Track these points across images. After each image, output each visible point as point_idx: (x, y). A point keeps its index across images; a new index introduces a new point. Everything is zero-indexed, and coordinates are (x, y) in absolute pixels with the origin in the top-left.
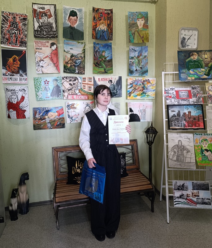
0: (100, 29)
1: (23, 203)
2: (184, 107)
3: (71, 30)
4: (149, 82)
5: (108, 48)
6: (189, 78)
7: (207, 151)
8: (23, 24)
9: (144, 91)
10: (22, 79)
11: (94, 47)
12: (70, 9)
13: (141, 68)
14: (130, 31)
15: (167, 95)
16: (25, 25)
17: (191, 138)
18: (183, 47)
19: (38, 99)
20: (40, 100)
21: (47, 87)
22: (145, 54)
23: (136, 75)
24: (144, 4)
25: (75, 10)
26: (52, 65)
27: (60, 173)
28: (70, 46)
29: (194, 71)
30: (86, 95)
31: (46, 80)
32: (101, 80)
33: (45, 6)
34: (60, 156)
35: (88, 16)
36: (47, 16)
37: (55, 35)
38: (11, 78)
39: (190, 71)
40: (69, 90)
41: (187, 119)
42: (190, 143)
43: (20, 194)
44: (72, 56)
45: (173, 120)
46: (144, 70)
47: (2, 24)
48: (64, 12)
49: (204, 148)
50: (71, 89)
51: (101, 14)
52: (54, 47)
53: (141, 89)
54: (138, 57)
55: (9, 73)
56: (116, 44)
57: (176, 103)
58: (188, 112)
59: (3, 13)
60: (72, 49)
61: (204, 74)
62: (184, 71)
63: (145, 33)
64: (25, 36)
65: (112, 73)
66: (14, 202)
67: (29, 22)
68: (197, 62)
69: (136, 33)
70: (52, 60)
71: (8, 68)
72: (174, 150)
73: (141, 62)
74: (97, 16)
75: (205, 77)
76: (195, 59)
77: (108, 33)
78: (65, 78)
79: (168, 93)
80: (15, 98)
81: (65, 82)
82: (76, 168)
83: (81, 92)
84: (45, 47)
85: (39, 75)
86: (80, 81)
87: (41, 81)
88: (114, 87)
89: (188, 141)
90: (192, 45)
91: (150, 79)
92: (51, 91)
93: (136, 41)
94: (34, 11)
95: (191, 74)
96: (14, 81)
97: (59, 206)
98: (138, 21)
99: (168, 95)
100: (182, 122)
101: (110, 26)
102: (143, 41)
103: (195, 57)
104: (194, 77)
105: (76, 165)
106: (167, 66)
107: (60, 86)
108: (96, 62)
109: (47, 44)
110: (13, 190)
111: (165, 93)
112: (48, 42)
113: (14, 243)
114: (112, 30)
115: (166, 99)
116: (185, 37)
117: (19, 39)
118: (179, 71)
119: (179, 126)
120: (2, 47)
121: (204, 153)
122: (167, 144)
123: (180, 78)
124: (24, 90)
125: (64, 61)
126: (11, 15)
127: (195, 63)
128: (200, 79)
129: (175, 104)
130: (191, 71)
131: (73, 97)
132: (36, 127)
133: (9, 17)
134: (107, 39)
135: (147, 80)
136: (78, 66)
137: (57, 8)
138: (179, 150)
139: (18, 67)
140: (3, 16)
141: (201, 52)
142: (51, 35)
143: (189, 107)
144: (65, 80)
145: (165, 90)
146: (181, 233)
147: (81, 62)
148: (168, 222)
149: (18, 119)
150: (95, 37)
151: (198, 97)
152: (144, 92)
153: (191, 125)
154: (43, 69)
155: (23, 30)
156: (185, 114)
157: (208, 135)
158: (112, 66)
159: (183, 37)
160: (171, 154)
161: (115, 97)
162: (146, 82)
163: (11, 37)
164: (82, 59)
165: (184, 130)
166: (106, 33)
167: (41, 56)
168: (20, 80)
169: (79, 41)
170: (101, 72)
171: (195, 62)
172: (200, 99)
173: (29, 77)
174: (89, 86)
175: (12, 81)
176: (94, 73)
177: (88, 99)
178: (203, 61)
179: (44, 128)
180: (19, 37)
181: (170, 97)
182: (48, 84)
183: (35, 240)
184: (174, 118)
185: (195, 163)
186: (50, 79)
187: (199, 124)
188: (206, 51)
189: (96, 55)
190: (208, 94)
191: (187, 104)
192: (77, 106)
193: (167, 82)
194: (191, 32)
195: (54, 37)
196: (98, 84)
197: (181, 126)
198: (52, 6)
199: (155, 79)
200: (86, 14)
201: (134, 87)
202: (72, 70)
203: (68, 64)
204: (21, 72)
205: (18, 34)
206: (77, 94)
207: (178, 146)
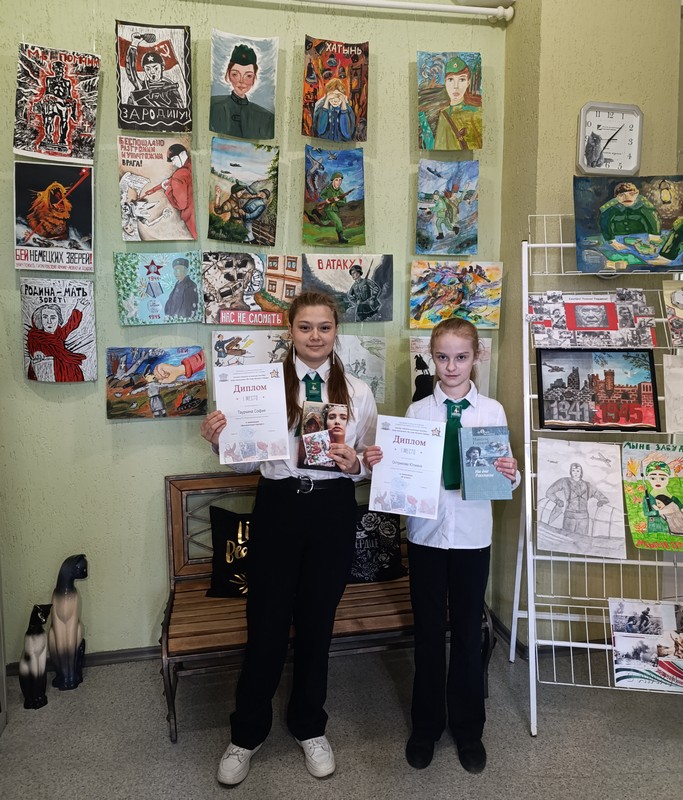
0: (326, 106)
1: (67, 654)
3: (237, 106)
4: (482, 275)
5: (351, 164)
6: (610, 265)
7: (666, 500)
8: (86, 86)
9: (463, 302)
10: (77, 256)
11: (308, 161)
13: (456, 229)
14: (423, 111)
15: (538, 316)
16: (93, 88)
17: (614, 457)
18: (591, 164)
19: (126, 322)
20: (132, 323)
21: (154, 283)
22: (467, 185)
23: (438, 252)
24: (470, 27)
25: (250, 46)
26: (173, 213)
27: (186, 560)
28: (231, 157)
29: (628, 241)
30: (279, 312)
31: (153, 263)
32: (325, 266)
33: (157, 32)
34: (189, 505)
35: (289, 64)
36: (160, 61)
37: (184, 120)
39: (614, 241)
40: (223, 295)
41: (602, 396)
42: (608, 473)
43: (59, 623)
44: (236, 188)
45: (557, 398)
46: (465, 235)
47: (20, 84)
48: (216, 50)
49: (654, 493)
50: (229, 293)
51: (332, 59)
52: (180, 160)
53: (456, 296)
54: (445, 193)
55: (36, 236)
56: (376, 152)
57: (567, 344)
58: (606, 374)
59: (24, 51)
60: (238, 166)
61: (658, 251)
62: (594, 240)
63: (472, 121)
64: (91, 124)
65: (362, 243)
66: (37, 647)
67: (105, 79)
68: (637, 212)
69: (442, 118)
70: (173, 200)
71: (33, 223)
72: (557, 494)
73: (455, 210)
74: (317, 64)
75: (663, 261)
76: (630, 204)
77: (353, 119)
78: (211, 258)
79: (540, 311)
80: (53, 317)
81: (211, 271)
82: (237, 544)
83: (261, 301)
84: (151, 157)
85: (130, 245)
86: (259, 266)
87: (136, 264)
88: (368, 288)
89: (603, 468)
90: (622, 159)
91: (484, 266)
93: (440, 144)
94: (123, 45)
95: (615, 251)
96: (52, 263)
97: (180, 666)
98: (448, 82)
99: (541, 319)
100: (585, 406)
101: (359, 96)
102: (463, 144)
103: (630, 198)
104: (626, 260)
105: (240, 535)
106: (538, 223)
107: (195, 281)
109: (159, 149)
110: (36, 610)
111: (530, 312)
112: (162, 143)
113: (31, 782)
114: (364, 107)
115: (534, 331)
116: (597, 132)
118: (578, 241)
119: (573, 418)
120: (17, 156)
121: (654, 506)
122: (534, 475)
123: (580, 264)
124: (81, 292)
125: (210, 204)
126: (49, 57)
127: (630, 217)
128: (645, 267)
129: (563, 346)
130: (616, 243)
131: (235, 317)
132: (117, 410)
133: (41, 64)
134: (348, 136)
135: (474, 268)
136: (254, 218)
137: (193, 38)
138: (573, 495)
139: (64, 219)
140: (23, 59)
141: (649, 183)
142: (172, 120)
143: (609, 356)
144: (211, 263)
145: (532, 302)
146: (576, 769)
147: (264, 206)
148: (534, 732)
150: (310, 129)
151: (637, 325)
152: (464, 305)
153: (612, 415)
154: (144, 227)
155: (83, 104)
156: (593, 378)
157: (668, 449)
158: (362, 223)
159: (593, 134)
160: (546, 507)
161: (370, 321)
162: (471, 275)
163: (48, 124)
164: (267, 197)
165: (592, 432)
166: (345, 119)
168: (71, 258)
169: (261, 142)
170: (328, 239)
171: (628, 214)
172: (644, 332)
173: (99, 252)
174: (287, 282)
175: (45, 263)
176: (304, 243)
177: (284, 324)
178: (655, 210)
179: (139, 414)
180: (72, 127)
181: (548, 323)
182: (157, 275)
183: (97, 774)
184: (559, 391)
185: (624, 541)
186: (165, 259)
187: (640, 413)
188: (664, 178)
189: (310, 185)
190: (669, 317)
191: (600, 348)
192: (246, 346)
193: (537, 274)
194: (617, 120)
195: (182, 129)
196: (317, 279)
197: (582, 418)
198: (177, 30)
199: (500, 265)
200: (285, 58)
201: (431, 291)
202: (236, 233)
203: (223, 212)
204: (73, 235)
205: (69, 116)
206: (247, 309)
207: (569, 483)
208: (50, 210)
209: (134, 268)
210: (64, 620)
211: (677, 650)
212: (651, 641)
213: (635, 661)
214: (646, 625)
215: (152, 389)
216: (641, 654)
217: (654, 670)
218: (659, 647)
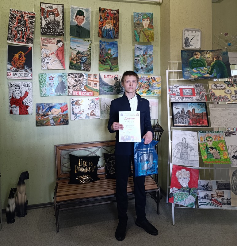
0: (106, 28)
1: (22, 204)
2: (188, 104)
3: (78, 28)
4: (155, 80)
5: (114, 46)
6: (192, 76)
7: (212, 148)
8: (31, 22)
9: (149, 88)
10: (27, 74)
11: (100, 45)
12: (77, 9)
13: (146, 66)
14: (136, 30)
15: (172, 92)
16: (33, 23)
17: (195, 135)
18: (187, 46)
19: (42, 95)
20: (44, 96)
21: (51, 83)
22: (150, 52)
23: (141, 73)
24: (149, 5)
25: (82, 10)
26: (58, 61)
27: (62, 172)
28: (76, 44)
29: (198, 69)
30: (92, 91)
31: (51, 76)
32: (106, 77)
33: (53, 6)
34: (63, 154)
35: (94, 16)
36: (54, 15)
37: (62, 32)
38: (15, 74)
39: (194, 69)
40: (74, 86)
41: (191, 117)
42: (194, 140)
43: (19, 195)
44: (78, 53)
45: (178, 117)
46: (149, 68)
47: (10, 21)
48: (72, 11)
49: (209, 146)
50: (76, 86)
51: (107, 14)
52: (60, 45)
53: (147, 86)
55: (14, 68)
56: (121, 42)
57: (180, 101)
58: (192, 110)
59: (11, 11)
60: (79, 46)
61: (206, 72)
62: (187, 69)
63: (151, 33)
64: (32, 33)
65: (118, 70)
66: (12, 203)
67: (37, 20)
68: (200, 61)
69: (141, 32)
70: (58, 57)
71: (13, 64)
72: (178, 147)
73: (146, 60)
74: (103, 16)
75: (208, 75)
76: (198, 58)
77: (114, 32)
78: (70, 75)
80: (19, 94)
81: (70, 79)
82: (78, 167)
83: (86, 88)
84: (51, 44)
85: (44, 71)
86: (85, 77)
87: (46, 77)
88: (120, 84)
89: (192, 139)
90: (196, 44)
91: (156, 77)
92: (55, 87)
93: (141, 40)
94: (42, 10)
95: (194, 72)
96: (19, 77)
97: (59, 207)
98: (143, 21)
99: (172, 93)
100: (187, 119)
101: (116, 25)
102: (148, 40)
103: (198, 56)
104: (197, 75)
105: (79, 164)
106: (171, 64)
107: (65, 82)
108: (102, 59)
109: (53, 41)
110: (12, 189)
111: (169, 91)
112: (54, 39)
114: (118, 29)
115: (170, 97)
116: (188, 37)
117: (25, 36)
118: (183, 69)
119: (183, 123)
120: (8, 43)
122: (171, 141)
123: (183, 76)
124: (28, 86)
125: (70, 58)
126: (19, 13)
128: (203, 77)
129: (179, 101)
130: (194, 70)
131: (78, 93)
132: (39, 123)
133: (17, 15)
134: (113, 37)
135: (152, 78)
136: (84, 63)
137: (65, 7)
138: (183, 147)
139: (23, 63)
140: (11, 13)
141: (203, 52)
142: (58, 32)
143: (193, 104)
144: (70, 76)
145: (170, 88)
146: (186, 234)
147: (87, 59)
149: (21, 115)
151: (201, 95)
153: (195, 122)
154: (49, 65)
155: (30, 27)
156: (189, 111)
157: (212, 132)
158: (117, 64)
159: (187, 37)
160: (175, 151)
162: (151, 80)
163: (18, 33)
164: (88, 56)
165: (189, 128)
166: (112, 32)
167: (47, 52)
168: (25, 75)
169: (86, 39)
170: (107, 69)
171: (198, 61)
172: (203, 97)
173: (34, 73)
174: (94, 82)
175: (17, 77)
176: (99, 70)
177: (93, 95)
178: (205, 60)
179: (46, 125)
180: (26, 34)
181: (175, 94)
184: (179, 115)
185: (198, 161)
186: (55, 75)
187: (203, 122)
188: (208, 51)
189: (102, 53)
190: (211, 92)
191: (190, 102)
192: (81, 102)
193: (171, 79)
194: (194, 33)
195: (61, 35)
196: (104, 81)
197: (186, 123)
198: (59, 5)
199: (160, 77)
200: (93, 14)
201: (139, 85)
202: (78, 67)
203: (74, 60)
204: (26, 68)
205: (25, 31)
206: (82, 91)
207: (182, 144)
208: (19, 60)
209: (45, 78)
210: (21, 193)
211: (217, 195)
212: (209, 193)
213: (205, 199)
214: (208, 188)
215: (51, 117)
216: (207, 197)
217: (211, 202)
218: (212, 194)
